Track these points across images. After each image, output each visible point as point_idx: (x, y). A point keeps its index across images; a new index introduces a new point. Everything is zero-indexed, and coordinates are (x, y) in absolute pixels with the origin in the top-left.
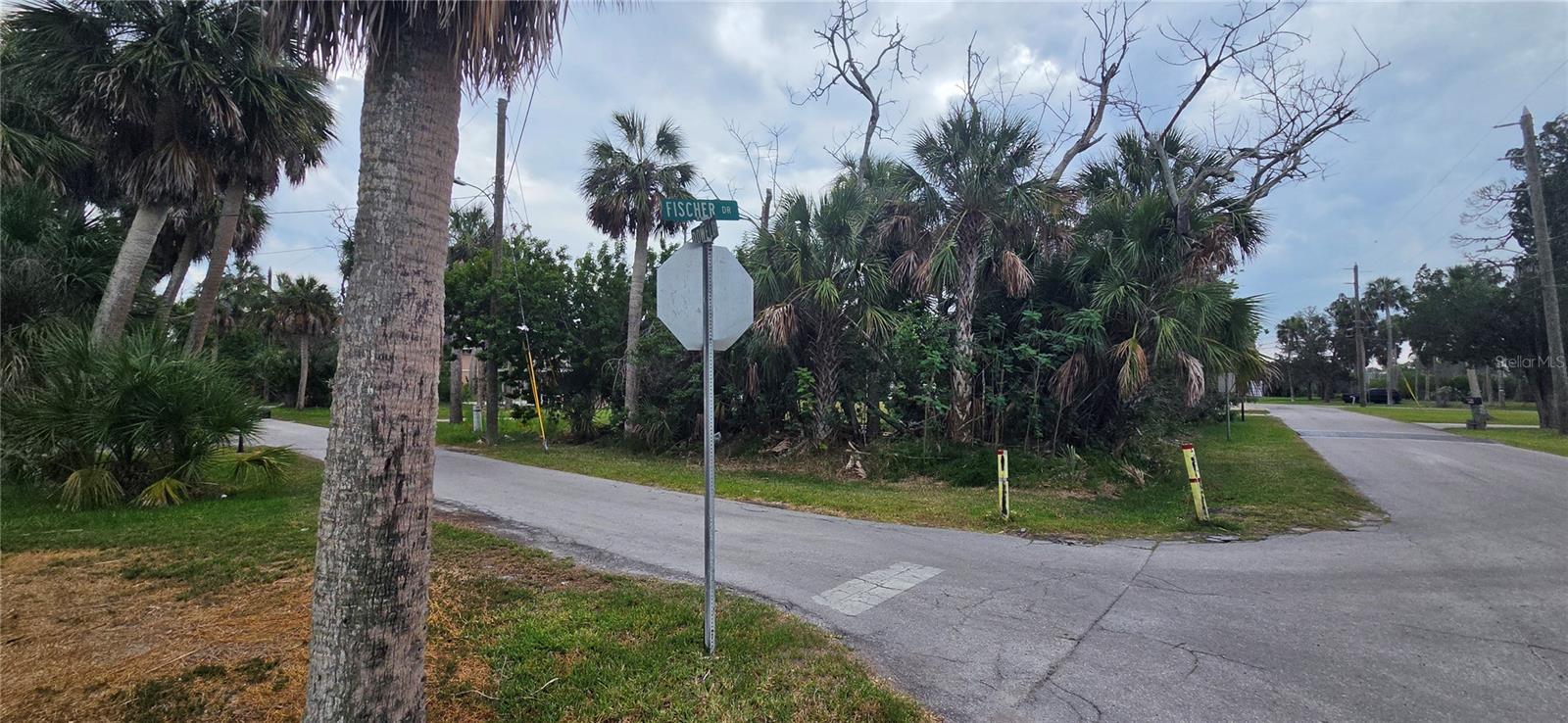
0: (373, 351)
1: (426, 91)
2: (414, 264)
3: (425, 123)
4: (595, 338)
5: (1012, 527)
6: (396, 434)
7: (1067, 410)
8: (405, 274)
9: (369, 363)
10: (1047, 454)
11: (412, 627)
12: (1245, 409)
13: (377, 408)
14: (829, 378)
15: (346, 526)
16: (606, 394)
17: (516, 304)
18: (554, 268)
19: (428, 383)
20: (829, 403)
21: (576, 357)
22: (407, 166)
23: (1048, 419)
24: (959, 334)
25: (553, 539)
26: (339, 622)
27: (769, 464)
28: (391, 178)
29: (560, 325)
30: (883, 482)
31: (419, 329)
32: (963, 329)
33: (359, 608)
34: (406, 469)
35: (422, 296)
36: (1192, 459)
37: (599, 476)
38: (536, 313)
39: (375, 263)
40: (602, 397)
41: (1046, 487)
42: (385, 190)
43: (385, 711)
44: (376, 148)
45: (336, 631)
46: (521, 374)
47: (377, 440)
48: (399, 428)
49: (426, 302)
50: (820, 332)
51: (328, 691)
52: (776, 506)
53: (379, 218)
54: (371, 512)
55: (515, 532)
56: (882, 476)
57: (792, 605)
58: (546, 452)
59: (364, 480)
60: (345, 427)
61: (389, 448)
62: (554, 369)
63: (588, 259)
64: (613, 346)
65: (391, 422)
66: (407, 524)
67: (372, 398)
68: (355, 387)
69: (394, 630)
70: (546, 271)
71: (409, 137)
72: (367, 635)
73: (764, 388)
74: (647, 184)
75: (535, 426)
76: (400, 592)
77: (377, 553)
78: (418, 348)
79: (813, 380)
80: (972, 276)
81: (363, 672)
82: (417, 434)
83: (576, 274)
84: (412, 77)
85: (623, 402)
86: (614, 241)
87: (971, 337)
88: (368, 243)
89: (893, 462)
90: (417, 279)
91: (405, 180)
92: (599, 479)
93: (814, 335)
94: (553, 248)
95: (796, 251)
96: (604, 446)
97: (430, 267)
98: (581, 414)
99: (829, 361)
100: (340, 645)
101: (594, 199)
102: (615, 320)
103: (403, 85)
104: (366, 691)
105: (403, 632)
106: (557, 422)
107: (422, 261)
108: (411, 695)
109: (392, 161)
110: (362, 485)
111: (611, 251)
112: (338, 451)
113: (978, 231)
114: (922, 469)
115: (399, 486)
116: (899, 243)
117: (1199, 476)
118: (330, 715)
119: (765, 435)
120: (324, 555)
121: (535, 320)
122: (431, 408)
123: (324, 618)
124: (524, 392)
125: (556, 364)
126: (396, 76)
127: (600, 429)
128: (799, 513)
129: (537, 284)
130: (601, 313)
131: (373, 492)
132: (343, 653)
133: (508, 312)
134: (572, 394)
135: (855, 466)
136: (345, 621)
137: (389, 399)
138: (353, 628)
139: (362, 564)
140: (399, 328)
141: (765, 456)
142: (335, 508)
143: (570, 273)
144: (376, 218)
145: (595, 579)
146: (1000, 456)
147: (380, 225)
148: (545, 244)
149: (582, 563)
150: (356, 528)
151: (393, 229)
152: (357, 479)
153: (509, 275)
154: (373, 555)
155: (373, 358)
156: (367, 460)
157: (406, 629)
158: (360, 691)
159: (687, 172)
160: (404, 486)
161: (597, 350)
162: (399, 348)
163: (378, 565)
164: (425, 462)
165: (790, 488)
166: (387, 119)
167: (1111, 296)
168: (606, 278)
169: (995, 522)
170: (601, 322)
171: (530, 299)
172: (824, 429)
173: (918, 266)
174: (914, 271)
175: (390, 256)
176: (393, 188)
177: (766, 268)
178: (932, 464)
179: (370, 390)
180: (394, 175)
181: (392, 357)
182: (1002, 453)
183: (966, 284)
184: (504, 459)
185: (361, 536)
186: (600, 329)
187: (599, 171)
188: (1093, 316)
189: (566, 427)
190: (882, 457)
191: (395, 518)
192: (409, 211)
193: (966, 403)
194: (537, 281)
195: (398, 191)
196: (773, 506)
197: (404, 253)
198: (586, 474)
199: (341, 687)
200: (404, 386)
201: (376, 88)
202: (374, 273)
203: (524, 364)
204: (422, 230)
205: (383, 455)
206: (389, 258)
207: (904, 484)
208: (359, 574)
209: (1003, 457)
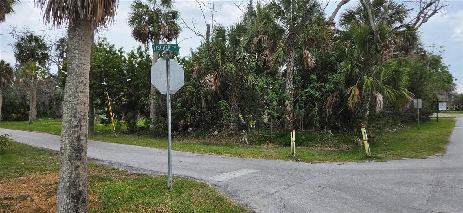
0: (74, 96)
1: (84, 31)
2: (82, 74)
3: (84, 39)
4: (137, 88)
5: (295, 159)
6: (80, 115)
7: (330, 116)
8: (81, 77)
9: (73, 98)
10: (321, 133)
11: (84, 162)
12: (438, 116)
13: (75, 109)
14: (235, 104)
15: (68, 137)
16: (142, 112)
17: (101, 73)
18: (117, 57)
19: (86, 103)
20: (235, 114)
21: (128, 96)
22: (80, 50)
23: (322, 119)
24: (287, 85)
25: (119, 165)
26: (68, 159)
27: (210, 140)
28: (76, 53)
29: (121, 82)
30: (254, 145)
31: (84, 90)
32: (289, 83)
33: (72, 156)
34: (82, 124)
35: (84, 82)
36: (364, 132)
37: (139, 145)
38: (111, 77)
39: (73, 74)
40: (140, 114)
41: (319, 146)
42: (75, 56)
43: (79, 181)
44: (72, 46)
45: (67, 161)
46: (104, 104)
47: (75, 117)
48: (80, 114)
49: (85, 83)
50: (231, 84)
51: (65, 175)
52: (208, 154)
53: (74, 63)
54: (74, 134)
55: (105, 163)
56: (255, 143)
57: (201, 179)
58: (116, 137)
59: (73, 127)
60: (68, 114)
61: (78, 119)
62: (119, 101)
63: (133, 53)
64: (145, 91)
65: (78, 112)
66: (82, 137)
67: (74, 107)
68: (70, 104)
69: (80, 162)
70: (114, 58)
71: (80, 43)
72: (74, 163)
73: (209, 109)
74: (158, 20)
75: (110, 127)
76: (81, 153)
77: (76, 143)
78: (84, 95)
79: (227, 105)
80: (292, 60)
81: (73, 171)
82: (84, 116)
83: (127, 59)
84: (80, 28)
85: (149, 115)
86: (144, 45)
87: (292, 86)
88: (71, 69)
89: (259, 138)
90: (83, 78)
91: (80, 54)
92: (138, 147)
93: (228, 86)
94: (117, 48)
95: (218, 51)
96: (142, 134)
97: (86, 75)
98: (131, 122)
99: (234, 97)
100: (68, 165)
101: (134, 27)
102: (145, 80)
103: (79, 30)
104: (74, 176)
105: (82, 163)
106: (121, 125)
107: (84, 73)
108: (84, 179)
109: (77, 49)
110: (72, 128)
111: (143, 49)
112: (66, 119)
113: (295, 41)
114: (270, 141)
115: (81, 128)
116: (262, 47)
117: (367, 139)
118: (66, 181)
119: (209, 128)
120: (63, 144)
121: (110, 80)
122: (87, 110)
123: (64, 159)
124: (106, 112)
125: (120, 100)
126: (77, 28)
127: (140, 128)
128: (216, 156)
129: (110, 65)
130: (139, 77)
131: (75, 129)
132: (69, 167)
133: (97, 77)
134: (127, 112)
135: (244, 140)
136: (69, 159)
137: (78, 107)
138: (71, 161)
139: (72, 146)
140: (80, 90)
141: (209, 137)
142: (66, 133)
143: (125, 59)
144: (73, 63)
145: (135, 175)
146: (292, 132)
147: (74, 65)
148: (113, 46)
149: (130, 171)
150: (71, 138)
151: (77, 66)
152: (71, 126)
153: (98, 61)
154: (75, 144)
155: (74, 97)
156: (73, 122)
157: (83, 163)
158: (73, 175)
159: (175, 15)
160: (82, 128)
161: (137, 93)
162: (80, 95)
163: (76, 146)
164: (86, 123)
165: (216, 148)
166: (75, 39)
167: (346, 68)
168: (141, 61)
169: (290, 158)
170: (139, 81)
171: (107, 71)
172: (233, 125)
173: (270, 56)
174: (268, 59)
175: (77, 73)
176: (77, 56)
177: (207, 58)
178: (274, 138)
179: (73, 105)
180: (77, 53)
181: (78, 97)
182: (292, 131)
183: (290, 64)
184: (98, 140)
185: (72, 139)
186: (139, 84)
187: (136, 14)
188: (337, 77)
189: (125, 127)
190: (255, 135)
191: (80, 135)
192: (81, 61)
193: (290, 113)
194: (110, 63)
195: (78, 57)
196: (207, 154)
197: (80, 71)
198: (134, 145)
199: (69, 175)
200: (81, 104)
201: (72, 31)
202: (73, 77)
203: (105, 99)
204: (84, 66)
205: (77, 120)
206: (76, 73)
207: (263, 146)
208: (72, 148)
209: (293, 133)
